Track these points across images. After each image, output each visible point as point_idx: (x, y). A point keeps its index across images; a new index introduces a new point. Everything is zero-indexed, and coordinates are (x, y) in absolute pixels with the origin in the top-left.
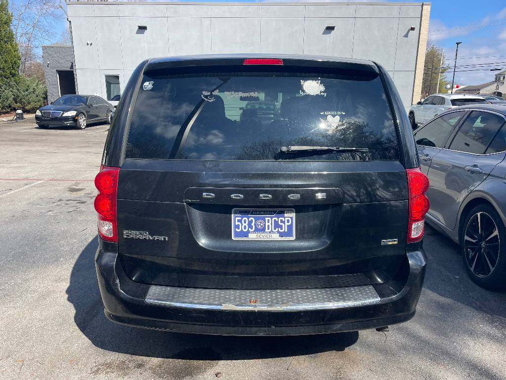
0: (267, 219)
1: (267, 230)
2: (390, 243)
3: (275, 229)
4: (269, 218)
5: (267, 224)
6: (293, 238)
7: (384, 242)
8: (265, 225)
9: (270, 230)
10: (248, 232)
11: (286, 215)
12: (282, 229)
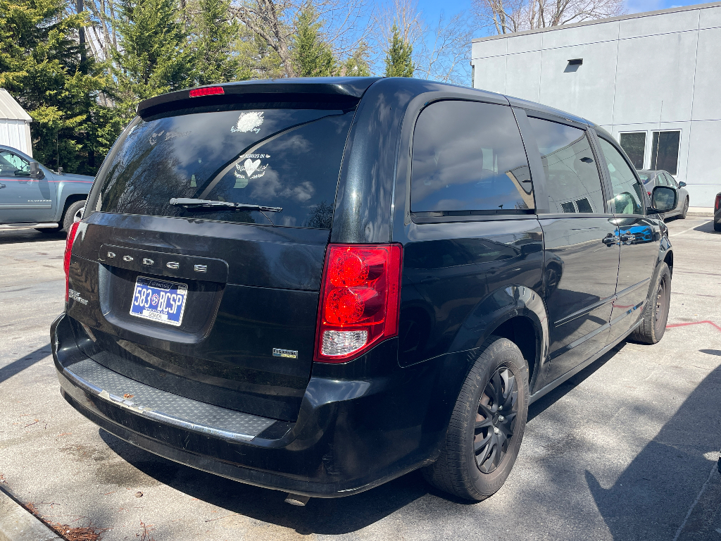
0: (162, 293)
1: (159, 309)
2: (285, 355)
3: (166, 308)
4: (164, 293)
5: (161, 300)
6: (178, 324)
7: (277, 352)
8: (159, 301)
9: (161, 309)
10: (143, 308)
11: (179, 291)
12: (171, 309)
